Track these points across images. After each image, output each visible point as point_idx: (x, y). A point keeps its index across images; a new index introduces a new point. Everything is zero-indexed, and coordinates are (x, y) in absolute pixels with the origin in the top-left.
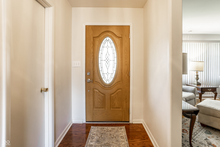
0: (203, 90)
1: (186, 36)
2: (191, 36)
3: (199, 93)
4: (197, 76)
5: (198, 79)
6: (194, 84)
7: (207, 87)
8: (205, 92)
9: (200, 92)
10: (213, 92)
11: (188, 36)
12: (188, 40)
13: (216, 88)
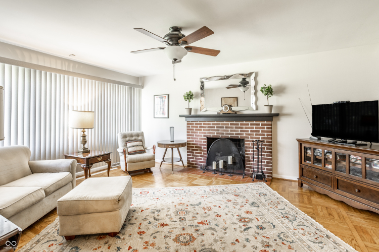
0: (90, 162)
1: (67, 64)
2: (77, 66)
3: (83, 168)
4: (83, 137)
5: (85, 142)
6: (78, 152)
7: (96, 154)
8: (92, 164)
9: (85, 167)
10: (105, 161)
11: (72, 65)
12: (71, 71)
13: (109, 154)
